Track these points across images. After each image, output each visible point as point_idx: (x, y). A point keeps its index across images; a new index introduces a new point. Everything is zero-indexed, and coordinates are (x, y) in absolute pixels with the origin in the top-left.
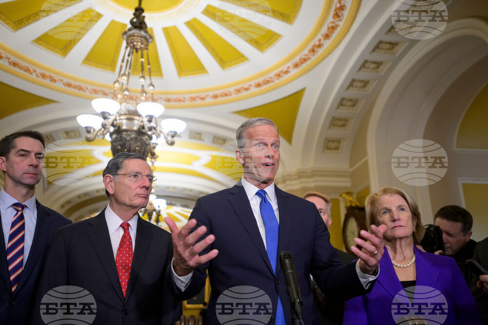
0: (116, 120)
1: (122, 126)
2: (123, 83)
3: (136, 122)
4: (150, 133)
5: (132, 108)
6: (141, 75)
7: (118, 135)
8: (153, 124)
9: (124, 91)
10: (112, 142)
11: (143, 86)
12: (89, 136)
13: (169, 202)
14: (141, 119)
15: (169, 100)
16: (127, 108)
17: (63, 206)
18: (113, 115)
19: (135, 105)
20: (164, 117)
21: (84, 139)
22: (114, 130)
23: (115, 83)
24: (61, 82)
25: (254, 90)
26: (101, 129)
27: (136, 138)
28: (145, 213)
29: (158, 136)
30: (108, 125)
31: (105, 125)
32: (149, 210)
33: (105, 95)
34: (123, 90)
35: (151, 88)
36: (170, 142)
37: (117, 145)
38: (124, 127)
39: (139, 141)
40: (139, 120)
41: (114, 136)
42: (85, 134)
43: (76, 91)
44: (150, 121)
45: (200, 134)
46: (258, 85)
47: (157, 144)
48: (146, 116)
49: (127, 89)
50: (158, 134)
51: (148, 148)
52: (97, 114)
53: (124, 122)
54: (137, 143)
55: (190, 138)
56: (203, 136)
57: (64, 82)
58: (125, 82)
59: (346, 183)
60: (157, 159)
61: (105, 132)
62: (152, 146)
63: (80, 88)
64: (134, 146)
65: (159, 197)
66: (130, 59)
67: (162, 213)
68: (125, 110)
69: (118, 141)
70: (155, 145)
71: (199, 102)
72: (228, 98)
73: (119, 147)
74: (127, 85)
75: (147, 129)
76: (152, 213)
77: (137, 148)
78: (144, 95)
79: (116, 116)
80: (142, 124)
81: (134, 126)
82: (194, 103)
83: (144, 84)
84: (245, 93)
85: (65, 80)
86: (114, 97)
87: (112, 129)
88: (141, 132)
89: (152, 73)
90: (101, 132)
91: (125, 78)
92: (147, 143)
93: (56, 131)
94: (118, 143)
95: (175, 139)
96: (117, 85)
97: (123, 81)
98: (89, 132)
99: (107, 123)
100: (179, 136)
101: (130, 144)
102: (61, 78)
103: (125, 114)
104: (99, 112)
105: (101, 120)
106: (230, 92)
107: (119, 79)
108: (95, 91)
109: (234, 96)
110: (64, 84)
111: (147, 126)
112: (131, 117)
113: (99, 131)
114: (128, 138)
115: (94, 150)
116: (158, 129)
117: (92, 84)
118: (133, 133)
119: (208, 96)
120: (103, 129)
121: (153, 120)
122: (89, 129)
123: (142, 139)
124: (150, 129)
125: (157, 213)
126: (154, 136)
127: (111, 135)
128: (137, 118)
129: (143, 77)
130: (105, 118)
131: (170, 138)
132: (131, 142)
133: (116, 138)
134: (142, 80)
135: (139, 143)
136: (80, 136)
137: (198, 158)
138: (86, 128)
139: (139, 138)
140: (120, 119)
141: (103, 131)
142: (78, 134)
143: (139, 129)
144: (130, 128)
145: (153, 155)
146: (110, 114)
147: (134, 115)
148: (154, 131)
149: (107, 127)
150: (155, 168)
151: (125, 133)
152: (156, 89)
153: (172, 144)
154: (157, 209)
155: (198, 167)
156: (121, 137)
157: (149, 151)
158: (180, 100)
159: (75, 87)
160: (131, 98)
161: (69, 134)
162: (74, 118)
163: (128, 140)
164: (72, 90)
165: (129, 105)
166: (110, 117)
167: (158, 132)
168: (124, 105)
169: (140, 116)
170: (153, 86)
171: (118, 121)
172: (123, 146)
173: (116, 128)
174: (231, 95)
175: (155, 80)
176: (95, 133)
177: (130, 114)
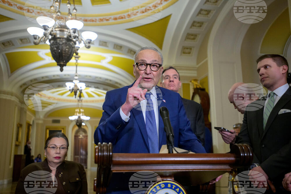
0: (52, 31)
1: (57, 35)
2: (56, 7)
3: (65, 33)
4: (74, 40)
5: (63, 24)
6: (68, 2)
7: (54, 41)
8: (76, 34)
9: (57, 12)
10: (51, 45)
11: (69, 9)
12: (35, 41)
13: (87, 85)
14: (69, 31)
15: (86, 21)
16: (60, 23)
18: (50, 28)
19: (65, 22)
21: (32, 44)
22: (52, 37)
23: (51, 7)
24: (15, 6)
26: (43, 37)
27: (66, 43)
28: (72, 91)
29: (80, 43)
30: (48, 34)
31: (46, 34)
32: (75, 89)
35: (75, 11)
36: (87, 46)
37: (54, 47)
38: (58, 36)
39: (68, 45)
40: (67, 32)
41: (52, 41)
42: (33, 40)
44: (74, 32)
45: (106, 43)
47: (79, 48)
48: (72, 29)
49: (59, 12)
50: (80, 41)
51: (74, 50)
52: (39, 26)
53: (58, 32)
54: (67, 46)
55: (100, 45)
56: (108, 44)
57: (18, 6)
58: (57, 6)
59: (194, 74)
60: (79, 58)
61: (46, 39)
62: (76, 48)
64: (65, 48)
65: (80, 82)
67: (83, 91)
68: (58, 25)
69: (55, 45)
70: (78, 48)
71: (105, 22)
72: (123, 20)
73: (55, 49)
74: (59, 9)
75: (72, 37)
76: (77, 91)
77: (67, 49)
78: (71, 15)
79: (52, 28)
80: (69, 34)
81: (64, 36)
82: (101, 23)
83: (70, 8)
85: (18, 5)
87: (50, 37)
88: (69, 39)
89: (75, 3)
90: (43, 38)
91: (57, 4)
92: (73, 46)
94: (55, 46)
95: (91, 45)
96: (52, 8)
97: (56, 6)
98: (35, 39)
99: (47, 33)
100: (93, 44)
101: (62, 47)
102: (16, 4)
103: (58, 28)
104: (42, 25)
105: (43, 31)
106: (125, 16)
107: (54, 5)
109: (127, 19)
110: (18, 7)
111: (73, 35)
112: (62, 29)
113: (42, 38)
114: (61, 43)
115: (38, 52)
116: (80, 37)
118: (64, 39)
119: (110, 18)
120: (44, 37)
121: (77, 32)
122: (35, 37)
123: (69, 44)
124: (75, 37)
125: (80, 91)
126: (77, 42)
127: (50, 41)
128: (66, 30)
129: (70, 4)
130: (45, 29)
132: (63, 45)
133: (53, 43)
134: (69, 5)
135: (68, 46)
136: (30, 42)
137: (105, 58)
138: (34, 35)
139: (68, 43)
140: (55, 31)
141: (45, 38)
142: (28, 41)
143: (68, 37)
144: (62, 37)
145: (77, 54)
146: (48, 27)
147: (64, 28)
148: (77, 39)
149: (47, 35)
150: (78, 64)
151: (58, 40)
153: (89, 47)
154: (80, 89)
155: (104, 63)
156: (56, 42)
157: (74, 52)
158: (93, 21)
161: (23, 41)
162: (25, 30)
163: (61, 44)
165: (61, 22)
166: (49, 29)
167: (80, 40)
168: (58, 21)
169: (68, 29)
170: (76, 10)
171: (54, 32)
172: (58, 48)
173: (53, 36)
174: (125, 18)
175: (77, 7)
176: (39, 39)
177: (61, 28)
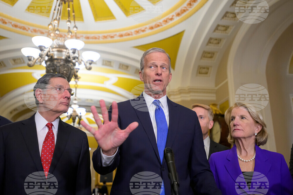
0: (49, 51)
1: (54, 56)
2: (55, 25)
3: (64, 53)
4: (74, 61)
5: (61, 43)
6: (68, 19)
7: (51, 62)
8: (76, 55)
9: (56, 31)
10: (47, 68)
11: (69, 28)
12: (30, 63)
13: (87, 110)
14: (68, 51)
15: (88, 38)
16: (58, 43)
17: (11, 113)
18: (47, 48)
19: (63, 41)
20: (84, 50)
21: (26, 65)
22: (48, 59)
23: (49, 25)
24: (10, 24)
25: (148, 31)
26: (39, 58)
27: (64, 65)
28: (71, 118)
29: (80, 63)
30: (44, 55)
31: (42, 55)
32: (74, 116)
33: (42, 33)
34: (54, 30)
35: (75, 29)
36: (88, 68)
37: (50, 70)
38: (55, 57)
39: (66, 67)
40: (66, 52)
41: (48, 63)
42: (27, 61)
43: (21, 31)
44: (74, 53)
45: (110, 62)
46: (152, 28)
47: (79, 69)
48: (71, 49)
49: (58, 30)
50: (80, 62)
51: (73, 72)
52: (36, 47)
53: (56, 53)
54: (65, 68)
55: (103, 64)
56: (112, 64)
57: (12, 24)
58: (56, 25)
59: (212, 97)
60: (80, 80)
61: (41, 60)
62: (75, 70)
63: (24, 29)
64: (63, 70)
65: (80, 106)
66: (60, 9)
67: (82, 118)
68: (56, 45)
69: (51, 67)
70: (77, 70)
71: (109, 39)
72: (130, 36)
73: (52, 71)
74: (58, 27)
75: (72, 58)
76: (75, 118)
77: (65, 72)
78: (70, 34)
79: (50, 49)
80: (68, 55)
81: (63, 56)
82: (105, 40)
83: (70, 26)
84: (142, 34)
85: (13, 23)
86: (49, 35)
87: (47, 58)
88: (67, 60)
89: (76, 19)
90: (39, 60)
91: (56, 22)
92: (72, 68)
93: (7, 59)
94: (51, 68)
95: (92, 65)
96: (50, 27)
97: (55, 24)
98: (30, 60)
99: (43, 54)
100: (95, 63)
101: (60, 69)
102: (11, 21)
103: (56, 48)
104: (37, 45)
105: (39, 52)
106: (132, 33)
107: (52, 23)
108: (35, 31)
109: (134, 36)
110: (13, 25)
111: (72, 56)
112: (61, 49)
113: (37, 59)
114: (58, 65)
115: (33, 73)
116: (80, 58)
117: (33, 26)
118: (62, 61)
119: (116, 35)
120: (40, 58)
121: (77, 52)
122: (30, 58)
123: (68, 65)
124: (74, 58)
125: (79, 118)
126: (77, 64)
127: (46, 62)
128: (65, 50)
129: (69, 21)
130: (41, 50)
131: (88, 65)
132: (60, 67)
133: (50, 65)
134: (69, 23)
135: (66, 68)
136: (24, 62)
137: (108, 79)
138: (28, 57)
139: (66, 65)
140: (53, 51)
141: (40, 60)
142: (22, 61)
143: (66, 58)
144: (60, 58)
145: (76, 77)
146: (45, 48)
147: (62, 48)
148: (77, 60)
149: (43, 56)
150: (78, 86)
151: (56, 61)
152: (79, 30)
153: (90, 69)
154: (79, 115)
155: (108, 85)
156: (53, 64)
157: (73, 74)
158: (96, 38)
159: (20, 28)
160: (61, 36)
161: (16, 61)
162: (19, 50)
163: (58, 66)
164: (18, 29)
165: (59, 41)
166: (45, 49)
167: (80, 60)
168: (55, 41)
169: (67, 49)
170: (77, 28)
171: (51, 53)
172: (55, 70)
173: (50, 57)
174: (132, 35)
175: (78, 24)
176: (34, 61)
177: (60, 48)
